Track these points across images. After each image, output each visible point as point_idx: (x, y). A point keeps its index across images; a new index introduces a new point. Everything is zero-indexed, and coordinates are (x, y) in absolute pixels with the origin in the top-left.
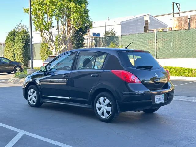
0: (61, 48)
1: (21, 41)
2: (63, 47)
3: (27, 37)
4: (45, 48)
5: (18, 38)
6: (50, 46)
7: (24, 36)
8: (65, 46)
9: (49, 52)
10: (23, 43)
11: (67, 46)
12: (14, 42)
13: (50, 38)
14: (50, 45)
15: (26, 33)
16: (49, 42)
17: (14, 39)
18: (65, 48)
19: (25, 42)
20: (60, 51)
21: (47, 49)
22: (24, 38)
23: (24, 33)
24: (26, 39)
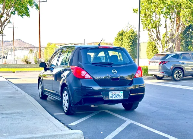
0: (168, 46)
1: (129, 40)
2: (171, 45)
3: (134, 37)
4: (151, 46)
5: (126, 38)
6: (156, 45)
7: (132, 36)
8: (173, 44)
9: (155, 51)
10: (131, 43)
11: (175, 44)
12: (122, 42)
13: (157, 36)
14: (158, 44)
15: (134, 32)
16: (156, 40)
17: (122, 39)
18: (172, 46)
19: (132, 42)
20: (167, 49)
21: (154, 48)
22: (131, 38)
23: (131, 33)
24: (133, 39)
